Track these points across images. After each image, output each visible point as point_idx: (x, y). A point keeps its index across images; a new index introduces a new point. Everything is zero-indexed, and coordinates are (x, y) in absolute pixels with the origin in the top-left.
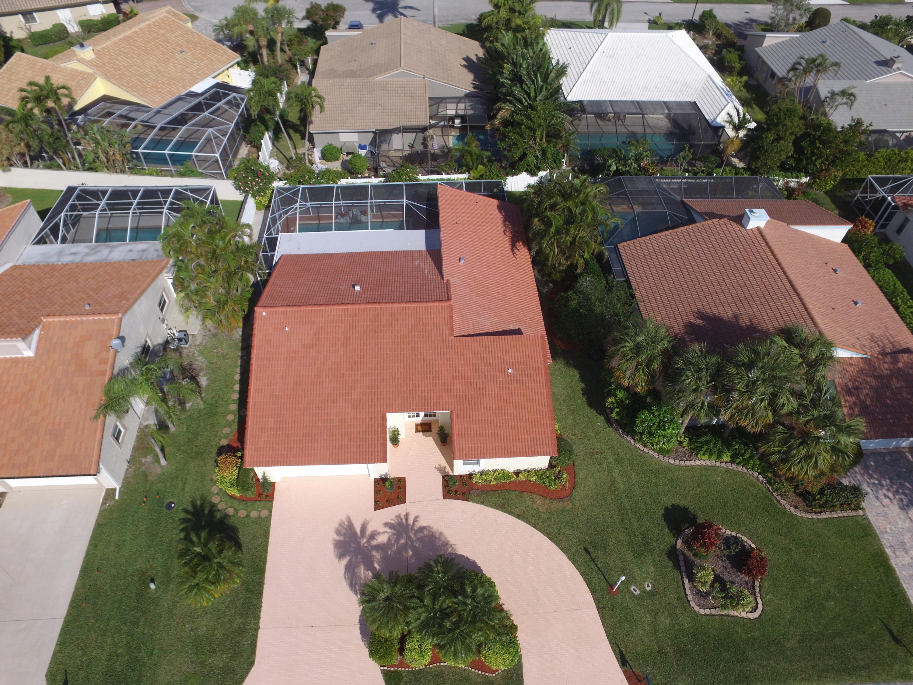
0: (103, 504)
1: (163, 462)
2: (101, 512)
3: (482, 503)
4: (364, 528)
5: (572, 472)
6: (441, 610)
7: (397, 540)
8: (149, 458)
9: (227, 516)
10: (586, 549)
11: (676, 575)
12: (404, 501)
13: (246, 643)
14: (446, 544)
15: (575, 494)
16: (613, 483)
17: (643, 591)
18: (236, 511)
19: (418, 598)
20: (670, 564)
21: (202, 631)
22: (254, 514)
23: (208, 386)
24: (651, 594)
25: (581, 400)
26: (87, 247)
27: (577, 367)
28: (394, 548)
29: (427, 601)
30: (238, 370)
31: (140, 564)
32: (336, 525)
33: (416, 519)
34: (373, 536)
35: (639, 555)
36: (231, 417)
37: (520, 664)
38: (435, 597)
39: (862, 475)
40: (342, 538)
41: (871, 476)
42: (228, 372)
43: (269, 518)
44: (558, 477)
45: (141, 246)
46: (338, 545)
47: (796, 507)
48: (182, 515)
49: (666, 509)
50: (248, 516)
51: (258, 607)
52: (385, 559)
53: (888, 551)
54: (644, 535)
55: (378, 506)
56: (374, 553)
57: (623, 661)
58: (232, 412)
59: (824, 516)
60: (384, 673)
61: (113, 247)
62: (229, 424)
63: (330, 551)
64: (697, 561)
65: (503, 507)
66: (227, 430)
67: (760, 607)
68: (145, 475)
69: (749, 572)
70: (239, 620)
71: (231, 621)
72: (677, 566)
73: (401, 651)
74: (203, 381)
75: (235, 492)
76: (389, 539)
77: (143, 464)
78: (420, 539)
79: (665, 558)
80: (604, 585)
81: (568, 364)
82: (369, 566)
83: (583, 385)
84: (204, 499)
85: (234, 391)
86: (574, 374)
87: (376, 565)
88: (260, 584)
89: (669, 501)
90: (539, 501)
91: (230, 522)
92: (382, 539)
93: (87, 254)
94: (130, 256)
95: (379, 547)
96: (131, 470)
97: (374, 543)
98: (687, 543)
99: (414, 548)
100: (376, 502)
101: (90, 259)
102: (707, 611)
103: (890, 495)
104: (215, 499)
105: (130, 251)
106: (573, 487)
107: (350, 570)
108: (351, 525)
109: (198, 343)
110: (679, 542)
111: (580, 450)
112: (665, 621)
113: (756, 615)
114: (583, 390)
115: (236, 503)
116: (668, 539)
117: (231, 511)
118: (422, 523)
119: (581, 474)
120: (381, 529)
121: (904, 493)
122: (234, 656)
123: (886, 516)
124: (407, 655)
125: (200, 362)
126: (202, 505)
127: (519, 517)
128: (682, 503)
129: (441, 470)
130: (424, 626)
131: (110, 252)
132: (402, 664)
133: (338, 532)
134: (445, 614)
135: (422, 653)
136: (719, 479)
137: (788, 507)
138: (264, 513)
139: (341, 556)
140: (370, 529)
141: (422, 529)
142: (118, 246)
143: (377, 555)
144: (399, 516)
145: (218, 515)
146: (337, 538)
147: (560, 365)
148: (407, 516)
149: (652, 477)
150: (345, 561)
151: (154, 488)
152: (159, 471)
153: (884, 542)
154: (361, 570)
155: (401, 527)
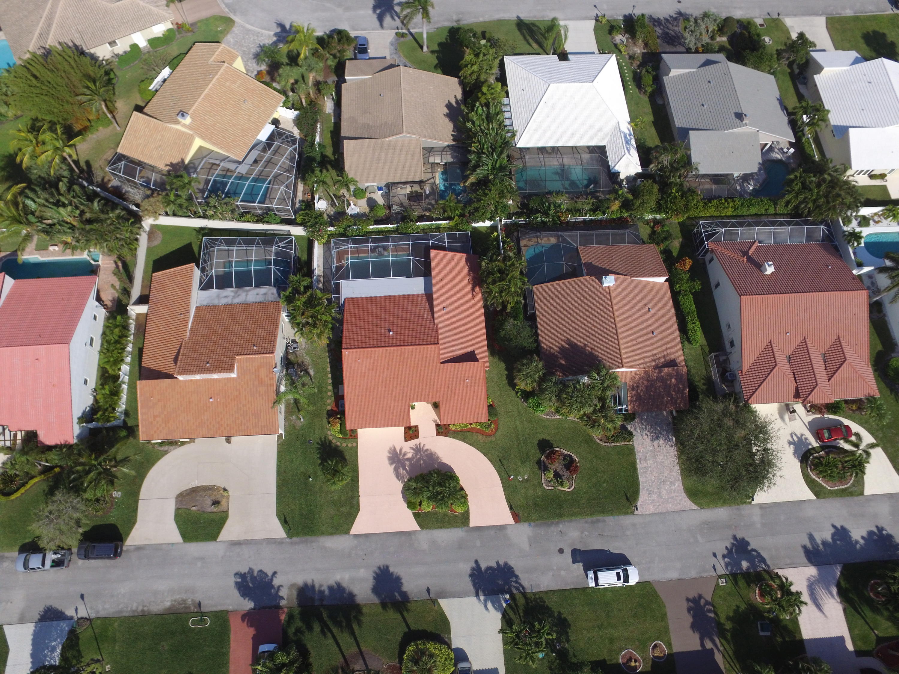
0: (278, 441)
1: (302, 420)
2: (278, 445)
3: (454, 438)
4: (401, 450)
5: (496, 423)
6: (437, 492)
7: (416, 456)
8: (294, 417)
9: (337, 446)
10: (500, 460)
11: (538, 472)
12: (418, 438)
13: (355, 502)
14: (438, 458)
15: (497, 433)
16: (516, 427)
17: (524, 479)
18: (341, 444)
19: (426, 487)
20: (537, 467)
21: (336, 498)
22: (350, 445)
23: (314, 375)
24: (527, 480)
25: (505, 382)
26: (232, 291)
27: (504, 361)
28: (415, 460)
29: (431, 488)
30: (329, 365)
31: (302, 469)
32: (388, 449)
33: (424, 446)
34: (405, 454)
35: (523, 462)
36: (330, 394)
37: (468, 509)
38: (434, 488)
39: (638, 423)
40: (391, 455)
41: (642, 424)
42: (324, 366)
43: (357, 447)
44: (489, 426)
45: (263, 290)
46: (390, 459)
47: (601, 440)
48: (317, 446)
49: (539, 441)
50: (347, 446)
51: (358, 487)
52: (411, 465)
53: (638, 461)
54: (527, 453)
55: (406, 440)
57: (511, 508)
58: (330, 391)
59: (613, 444)
60: (414, 513)
61: (247, 291)
62: (329, 397)
63: (386, 462)
64: (549, 466)
65: (464, 440)
66: (329, 401)
67: (574, 486)
68: (294, 427)
69: (570, 472)
70: (350, 493)
71: (347, 493)
72: (540, 468)
73: (420, 505)
74: (312, 372)
75: (341, 436)
76: (412, 455)
77: (292, 421)
78: (426, 455)
79: (535, 464)
80: (506, 476)
81: (500, 359)
82: (404, 468)
83: (506, 372)
84: (325, 437)
85: (329, 378)
86: (503, 365)
87: (407, 468)
88: (357, 477)
89: (541, 436)
90: (480, 437)
91: (340, 448)
92: (409, 455)
93: (234, 297)
94: (260, 298)
95: (408, 459)
96: (287, 424)
97: (406, 457)
98: (547, 457)
99: (423, 460)
100: (405, 438)
101: (236, 301)
102: (550, 488)
103: (648, 434)
104: (331, 438)
105: (257, 294)
106: (497, 430)
107: (396, 470)
108: (395, 449)
109: (303, 347)
110: (543, 457)
111: (501, 410)
112: (531, 492)
113: (571, 489)
114: (506, 375)
115: (341, 440)
116: (538, 455)
117: (338, 444)
118: (426, 447)
119: (501, 423)
120: (408, 450)
121: (655, 433)
122: (351, 508)
123: (643, 443)
124: (422, 507)
125: (307, 360)
126: (325, 440)
127: (471, 444)
128: (547, 438)
129: (435, 421)
130: (429, 498)
131: (246, 295)
132: (420, 510)
133: (389, 453)
134: (438, 493)
135: (429, 507)
136: (567, 426)
137: (597, 440)
138: (354, 444)
139: (391, 464)
140: (403, 451)
141: (427, 450)
142: (250, 291)
143: (407, 463)
144: (416, 445)
145: (333, 446)
146: (389, 455)
147: (496, 360)
148: (420, 444)
149: (535, 425)
150: (393, 466)
151: (300, 433)
152: (301, 424)
153: (637, 457)
154: (401, 470)
155: (418, 450)
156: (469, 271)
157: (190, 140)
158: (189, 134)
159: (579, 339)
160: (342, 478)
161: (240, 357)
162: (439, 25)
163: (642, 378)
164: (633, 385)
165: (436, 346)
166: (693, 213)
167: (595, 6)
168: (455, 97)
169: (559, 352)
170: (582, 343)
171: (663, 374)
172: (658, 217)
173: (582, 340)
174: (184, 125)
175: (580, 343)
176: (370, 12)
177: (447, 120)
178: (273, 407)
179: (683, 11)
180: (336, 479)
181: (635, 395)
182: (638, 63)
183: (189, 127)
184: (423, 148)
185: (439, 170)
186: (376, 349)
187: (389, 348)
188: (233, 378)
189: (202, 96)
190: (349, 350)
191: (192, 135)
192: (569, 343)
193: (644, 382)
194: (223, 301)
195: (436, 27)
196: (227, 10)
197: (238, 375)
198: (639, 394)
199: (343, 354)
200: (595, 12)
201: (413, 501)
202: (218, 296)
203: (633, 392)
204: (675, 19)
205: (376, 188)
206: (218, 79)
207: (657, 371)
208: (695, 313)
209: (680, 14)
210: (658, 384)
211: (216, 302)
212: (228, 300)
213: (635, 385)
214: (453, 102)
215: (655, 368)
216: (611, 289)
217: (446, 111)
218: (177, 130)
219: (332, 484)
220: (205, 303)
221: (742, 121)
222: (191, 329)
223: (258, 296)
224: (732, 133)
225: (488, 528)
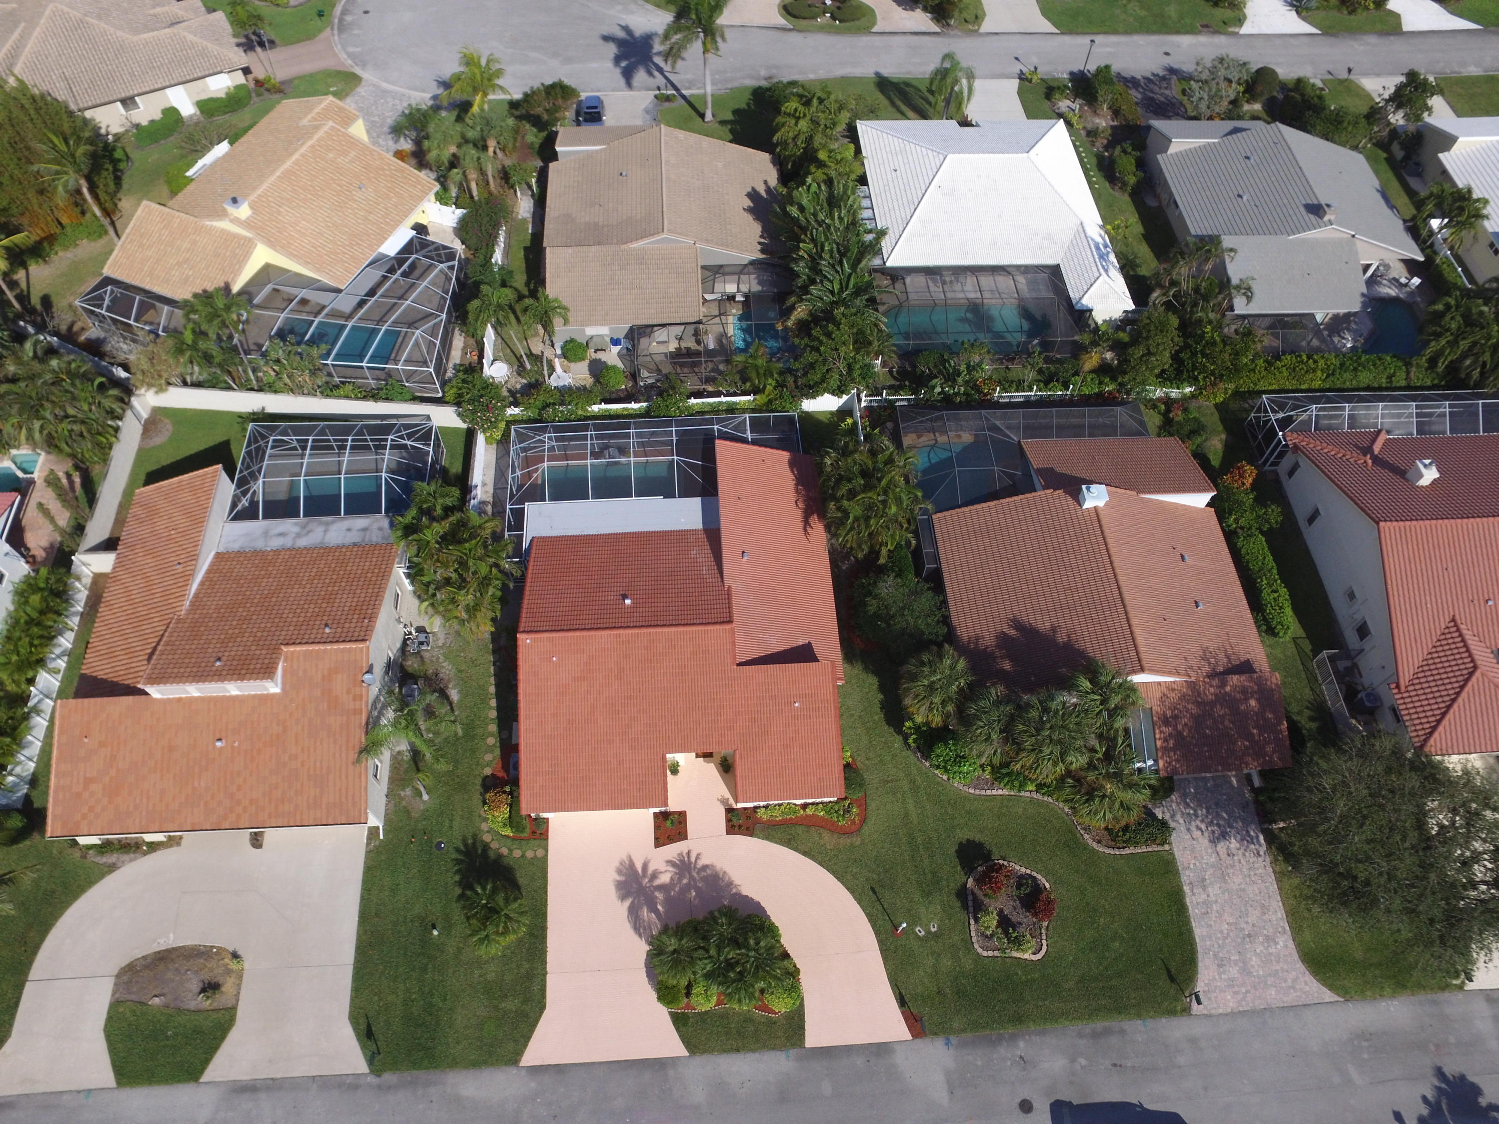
0: (368, 844)
1: (425, 797)
2: (368, 853)
3: (767, 838)
4: (645, 866)
5: (863, 805)
6: (727, 961)
7: (680, 880)
8: (408, 792)
9: (500, 856)
10: (873, 889)
11: (962, 915)
12: (686, 838)
13: (536, 988)
14: (730, 884)
15: (866, 829)
16: (906, 815)
17: (928, 932)
18: (511, 851)
19: (703, 948)
20: (958, 904)
21: (491, 977)
22: (529, 854)
23: (460, 701)
24: (936, 936)
25: (878, 716)
26: (296, 524)
27: (876, 673)
28: (677, 889)
29: (713, 952)
30: (492, 680)
31: (418, 909)
32: (617, 864)
33: (698, 857)
34: (655, 876)
35: (927, 894)
36: (491, 741)
37: (802, 1005)
38: (719, 949)
39: (1178, 804)
40: (622, 878)
41: (1187, 805)
42: (481, 682)
43: (545, 858)
44: (847, 811)
45: (360, 522)
46: (619, 886)
47: (1099, 842)
48: (454, 855)
49: (960, 844)
50: (523, 856)
51: (544, 951)
52: (668, 901)
53: (1186, 888)
54: (934, 873)
55: (657, 845)
56: (657, 894)
57: (902, 1002)
58: (492, 735)
59: (1127, 851)
60: (671, 1014)
61: (327, 524)
62: (490, 749)
63: (612, 893)
64: (986, 901)
65: (789, 843)
66: (488, 757)
67: (1044, 948)
68: (407, 812)
69: (1035, 915)
70: (526, 966)
71: (518, 967)
72: (965, 907)
73: (688, 995)
74: (454, 695)
75: (508, 832)
76: (672, 878)
77: (402, 799)
78: (704, 879)
79: (953, 898)
80: (889, 926)
81: (866, 669)
82: (653, 909)
83: (881, 696)
84: (475, 837)
85: (491, 708)
86: (872, 681)
87: (659, 907)
88: (544, 929)
89: (964, 835)
90: (826, 836)
91: (506, 861)
92: (665, 879)
93: (298, 535)
94: (353, 537)
95: (661, 888)
96: (391, 806)
97: (657, 882)
98: (979, 881)
99: (698, 890)
100: (656, 839)
101: (303, 542)
102: (990, 953)
103: (1203, 826)
104: (487, 838)
105: (349, 530)
106: (864, 820)
107: (633, 913)
108: (632, 865)
109: (440, 643)
110: (971, 880)
111: (871, 778)
112: (947, 963)
113: (1039, 956)
114: (881, 702)
115: (509, 842)
116: (959, 876)
117: (504, 851)
118: (703, 861)
119: (872, 805)
120: (662, 867)
121: (1218, 825)
122: (526, 1001)
123: (1193, 850)
124: (694, 1000)
125: (447, 669)
126: (474, 844)
127: (805, 854)
128: (978, 838)
129: (724, 801)
130: (708, 976)
131: (325, 531)
132: (688, 1006)
133: (619, 872)
134: (730, 965)
135: (708, 998)
136: (1020, 810)
137: (1090, 842)
138: (540, 853)
139: (623, 898)
140: (651, 869)
141: (705, 867)
142: (333, 522)
143: (659, 896)
144: (680, 854)
145: (492, 855)
146: (618, 878)
147: (857, 670)
148: (689, 853)
149: (949, 811)
150: (627, 903)
151: (420, 826)
152: (422, 807)
153: (1184, 879)
154: (645, 913)
155: (683, 866)
156: (797, 485)
157: (245, 249)
158: (245, 238)
159: (1039, 617)
160: (506, 927)
161: (292, 649)
162: (736, 84)
163: (1183, 697)
164: (1164, 714)
165: (727, 627)
166: (1245, 383)
167: (1017, 59)
168: (766, 182)
169: (997, 646)
170: (1048, 625)
171: (1228, 689)
172: (1174, 393)
173: (1046, 618)
174: (236, 221)
175: (1043, 624)
176: (610, 64)
177: (749, 218)
178: (358, 761)
179: (1175, 66)
180: (491, 929)
181: (1170, 735)
182: (1105, 142)
183: (246, 224)
184: (703, 267)
185: (734, 311)
186: (593, 633)
187: (621, 631)
188: (274, 695)
189: (278, 173)
190: (533, 636)
191: (250, 240)
192: (1017, 624)
193: (1190, 706)
194: (275, 543)
195: (729, 86)
196: (350, 62)
197: (283, 689)
198: (1180, 733)
199: (520, 643)
200: (1017, 67)
201: (673, 982)
202: (266, 534)
203: (1167, 730)
204: (1163, 78)
205: (608, 339)
206: (312, 146)
207: (1215, 682)
208: (1275, 571)
209: (1172, 71)
210: (1219, 711)
211: (260, 545)
212: (288, 542)
213: (1169, 713)
214: (762, 190)
215: (1212, 675)
216: (1101, 513)
217: (748, 203)
218: (223, 231)
219: (481, 941)
220: (236, 547)
221: (1321, 217)
222: (196, 595)
223: (349, 534)
224: (1304, 241)
225: (848, 1050)
